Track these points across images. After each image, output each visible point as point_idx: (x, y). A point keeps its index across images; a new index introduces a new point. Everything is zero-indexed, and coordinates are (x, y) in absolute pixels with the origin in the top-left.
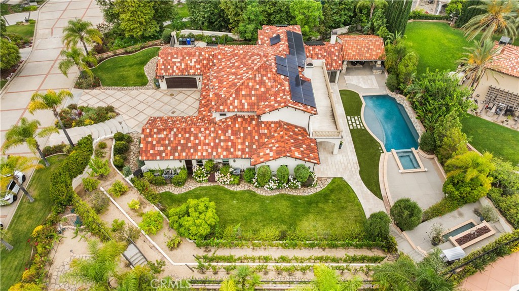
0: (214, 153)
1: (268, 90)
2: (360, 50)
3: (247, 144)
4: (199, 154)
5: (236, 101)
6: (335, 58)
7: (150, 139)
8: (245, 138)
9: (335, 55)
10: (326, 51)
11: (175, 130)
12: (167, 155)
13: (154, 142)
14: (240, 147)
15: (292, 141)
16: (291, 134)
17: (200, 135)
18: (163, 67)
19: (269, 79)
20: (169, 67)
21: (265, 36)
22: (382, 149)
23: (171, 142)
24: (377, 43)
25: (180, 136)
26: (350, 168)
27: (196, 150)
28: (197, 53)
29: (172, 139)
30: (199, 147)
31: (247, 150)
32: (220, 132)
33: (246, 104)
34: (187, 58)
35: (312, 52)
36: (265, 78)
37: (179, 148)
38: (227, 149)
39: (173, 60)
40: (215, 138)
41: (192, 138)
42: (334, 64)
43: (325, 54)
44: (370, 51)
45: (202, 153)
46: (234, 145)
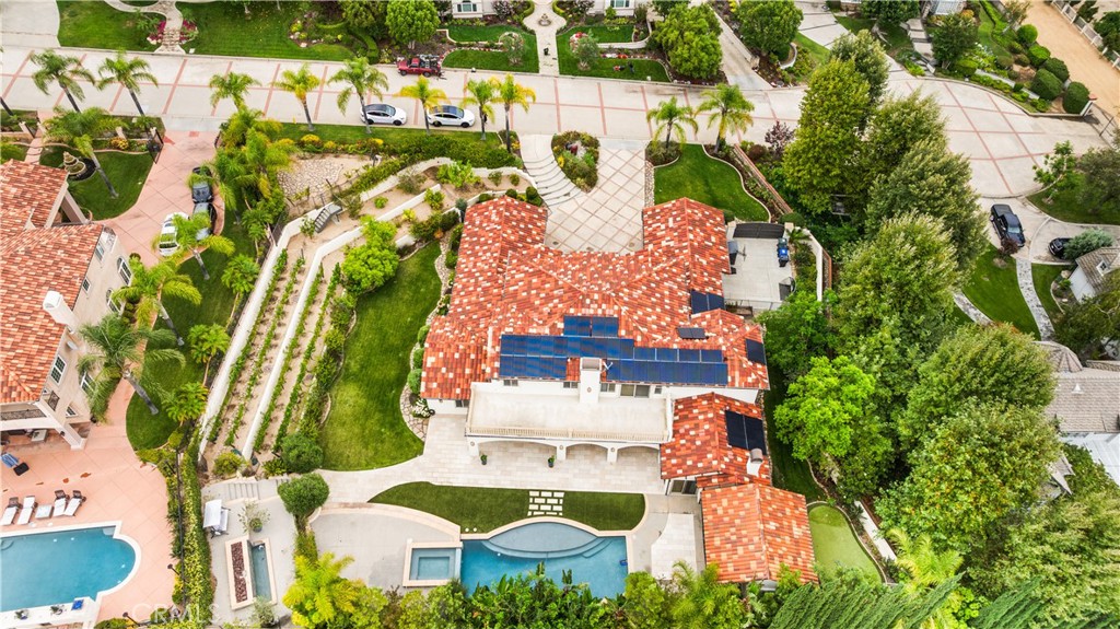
0: (461, 276)
2: (731, 524)
3: (468, 308)
4: (464, 260)
7: (491, 207)
8: (477, 303)
11: (500, 227)
12: (469, 229)
13: (486, 213)
14: (465, 300)
17: (489, 254)
18: (657, 211)
20: (658, 217)
22: (471, 531)
23: (484, 228)
25: (491, 234)
27: (469, 256)
29: (487, 228)
30: (472, 259)
31: (460, 310)
32: (489, 274)
34: (676, 234)
37: (475, 239)
38: (464, 287)
39: (671, 220)
40: (482, 271)
41: (485, 247)
42: (674, 461)
43: (698, 443)
44: (729, 546)
45: (464, 263)
46: (468, 294)
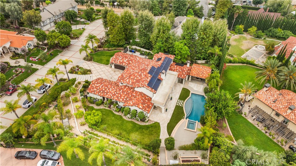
0: (113, 97)
1: (141, 79)
2: (199, 72)
3: (126, 97)
4: (107, 96)
5: (128, 80)
6: (184, 73)
7: (93, 85)
8: (126, 95)
9: (185, 72)
10: (181, 69)
11: (103, 84)
12: (96, 93)
13: (94, 87)
14: (122, 98)
15: (142, 101)
16: (144, 98)
17: (110, 89)
18: (114, 60)
19: (144, 74)
20: (116, 60)
21: (157, 57)
22: (184, 117)
23: (100, 88)
24: (208, 71)
25: (104, 87)
26: (165, 120)
27: (107, 94)
28: (129, 57)
29: (100, 87)
30: (108, 93)
31: (125, 100)
32: (118, 90)
33: (131, 82)
34: (124, 58)
35: (175, 68)
36: (142, 74)
37: (102, 91)
38: (118, 97)
39: (119, 58)
40: (115, 92)
41: (107, 89)
42: (182, 76)
43: (181, 70)
44: (203, 74)
45: (108, 96)
46: (121, 96)
